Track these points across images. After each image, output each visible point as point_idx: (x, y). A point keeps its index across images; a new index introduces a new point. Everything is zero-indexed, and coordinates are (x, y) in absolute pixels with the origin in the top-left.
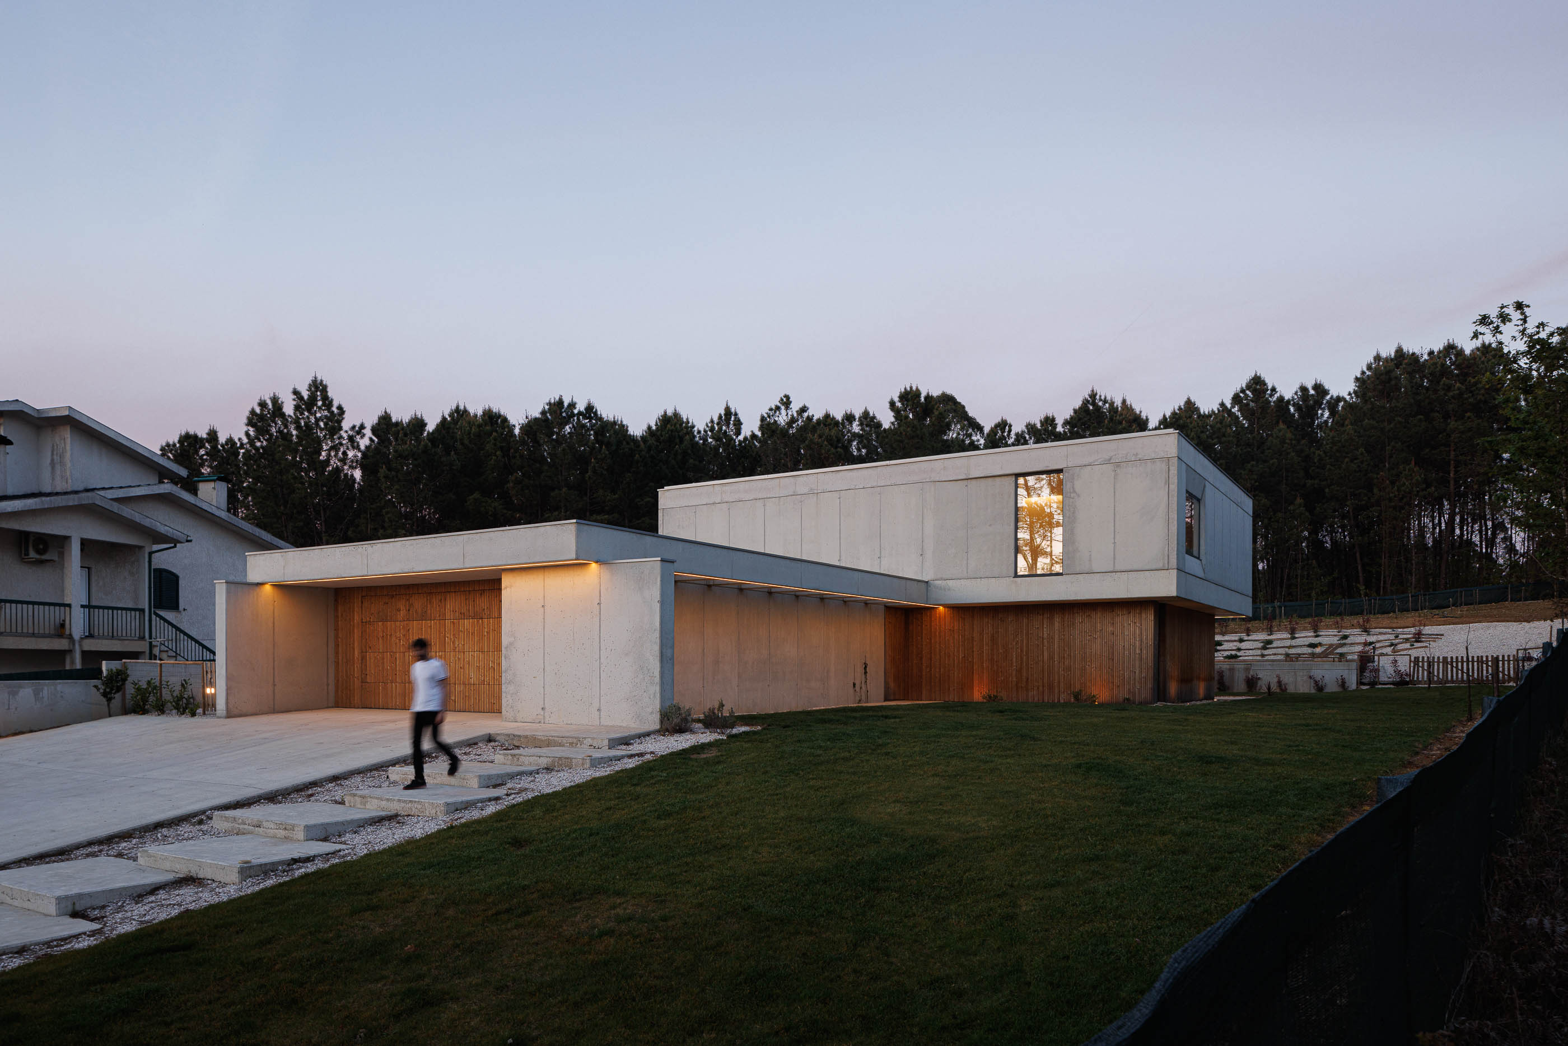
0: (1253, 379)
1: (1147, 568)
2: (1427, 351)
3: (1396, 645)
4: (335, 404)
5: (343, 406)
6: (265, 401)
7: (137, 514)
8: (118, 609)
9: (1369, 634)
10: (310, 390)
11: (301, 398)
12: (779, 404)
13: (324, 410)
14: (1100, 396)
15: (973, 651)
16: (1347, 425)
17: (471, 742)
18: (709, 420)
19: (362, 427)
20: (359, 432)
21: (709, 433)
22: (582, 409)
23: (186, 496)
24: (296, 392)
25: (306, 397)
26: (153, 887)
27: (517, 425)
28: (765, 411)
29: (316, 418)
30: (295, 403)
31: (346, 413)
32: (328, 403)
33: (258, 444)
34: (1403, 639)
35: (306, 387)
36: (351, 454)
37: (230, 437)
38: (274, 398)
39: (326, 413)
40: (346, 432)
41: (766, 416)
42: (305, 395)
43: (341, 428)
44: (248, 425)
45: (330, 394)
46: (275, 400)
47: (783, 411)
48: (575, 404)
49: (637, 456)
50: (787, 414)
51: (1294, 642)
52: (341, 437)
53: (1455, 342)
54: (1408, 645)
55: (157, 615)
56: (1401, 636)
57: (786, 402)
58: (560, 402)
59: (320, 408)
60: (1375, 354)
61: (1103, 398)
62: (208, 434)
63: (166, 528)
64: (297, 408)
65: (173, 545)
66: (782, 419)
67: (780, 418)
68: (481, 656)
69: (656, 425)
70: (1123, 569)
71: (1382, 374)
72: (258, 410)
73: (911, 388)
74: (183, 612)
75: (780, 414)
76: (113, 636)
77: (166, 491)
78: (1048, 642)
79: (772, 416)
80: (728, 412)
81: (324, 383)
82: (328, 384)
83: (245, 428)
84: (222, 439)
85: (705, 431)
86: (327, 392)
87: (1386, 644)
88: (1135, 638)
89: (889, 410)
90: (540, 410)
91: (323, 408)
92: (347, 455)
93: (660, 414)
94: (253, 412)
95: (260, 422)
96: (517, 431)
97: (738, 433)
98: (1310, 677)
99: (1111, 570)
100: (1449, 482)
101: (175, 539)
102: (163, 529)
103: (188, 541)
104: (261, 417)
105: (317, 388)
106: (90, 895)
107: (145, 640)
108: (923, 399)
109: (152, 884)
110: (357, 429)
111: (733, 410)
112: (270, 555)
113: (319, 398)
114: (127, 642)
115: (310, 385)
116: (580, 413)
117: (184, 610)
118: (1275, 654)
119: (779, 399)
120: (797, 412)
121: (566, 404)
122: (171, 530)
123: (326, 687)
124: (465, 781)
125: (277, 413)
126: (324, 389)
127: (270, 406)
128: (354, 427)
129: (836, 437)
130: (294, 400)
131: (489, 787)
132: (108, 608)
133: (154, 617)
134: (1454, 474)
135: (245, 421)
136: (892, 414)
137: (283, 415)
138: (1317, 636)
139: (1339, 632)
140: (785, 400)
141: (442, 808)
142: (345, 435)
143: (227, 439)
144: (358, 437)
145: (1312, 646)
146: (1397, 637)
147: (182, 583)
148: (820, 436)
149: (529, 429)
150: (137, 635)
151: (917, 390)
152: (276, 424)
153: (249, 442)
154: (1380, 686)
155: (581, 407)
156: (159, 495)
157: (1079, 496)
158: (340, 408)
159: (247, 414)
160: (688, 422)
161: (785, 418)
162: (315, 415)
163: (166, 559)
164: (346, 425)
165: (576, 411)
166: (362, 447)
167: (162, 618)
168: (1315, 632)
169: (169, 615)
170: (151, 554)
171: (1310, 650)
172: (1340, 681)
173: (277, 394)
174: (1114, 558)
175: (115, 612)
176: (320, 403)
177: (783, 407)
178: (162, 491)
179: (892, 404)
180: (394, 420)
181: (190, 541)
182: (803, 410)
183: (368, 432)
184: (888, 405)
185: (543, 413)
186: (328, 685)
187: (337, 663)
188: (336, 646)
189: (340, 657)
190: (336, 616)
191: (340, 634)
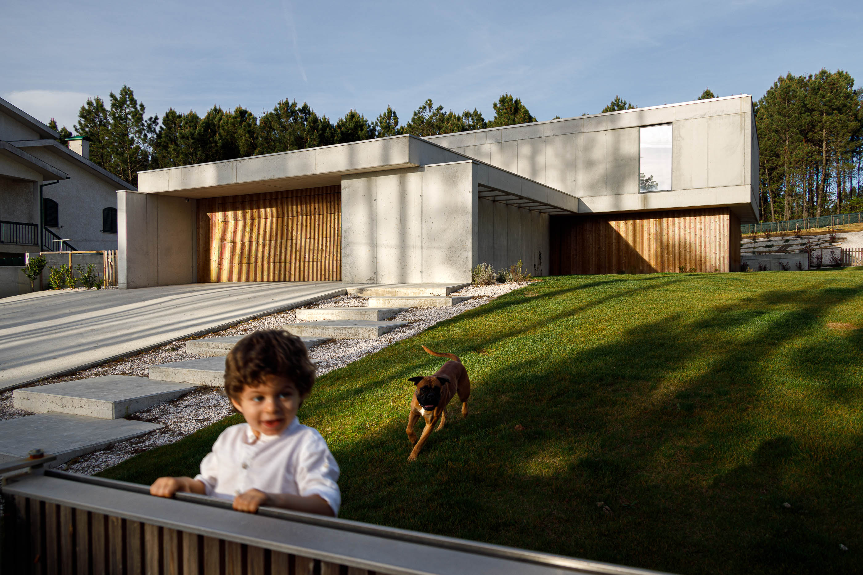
0: (706, 92)
1: (729, 185)
2: (808, 75)
3: (820, 244)
4: (139, 103)
5: (144, 104)
6: (91, 101)
7: (33, 158)
8: (20, 224)
9: (801, 239)
10: (121, 94)
11: (116, 99)
12: (425, 105)
13: (131, 107)
14: (622, 101)
15: (606, 244)
16: (765, 119)
17: (335, 295)
18: (379, 116)
19: (156, 118)
20: (154, 122)
21: (379, 124)
22: (301, 107)
23: (62, 148)
24: (112, 96)
25: (119, 99)
26: (180, 394)
27: (258, 118)
28: (416, 109)
29: (125, 112)
30: (112, 102)
31: (146, 109)
32: (134, 102)
33: (87, 130)
34: (824, 241)
35: (119, 92)
36: (149, 135)
37: (64, 127)
38: (98, 99)
39: (133, 109)
40: (146, 121)
41: (417, 112)
42: (118, 97)
43: (142, 119)
44: (80, 117)
45: (135, 97)
46: (98, 100)
47: (428, 109)
48: (296, 104)
49: (336, 137)
50: (430, 111)
51: (756, 245)
52: (143, 125)
53: (826, 69)
54: (827, 245)
55: (46, 229)
56: (821, 240)
57: (429, 104)
58: (287, 103)
59: (128, 106)
60: (779, 77)
61: (623, 101)
62: (50, 124)
63: (53, 168)
64: (113, 105)
65: (56, 181)
66: (426, 115)
67: (426, 114)
68: (313, 241)
69: (346, 119)
70: (713, 186)
71: (784, 88)
72: (87, 107)
73: (507, 95)
74: (61, 228)
75: (426, 111)
76: (17, 243)
77: (51, 145)
79: (421, 112)
80: (390, 112)
81: (131, 89)
82: (133, 90)
83: (79, 119)
84: (60, 128)
85: (377, 123)
86: (133, 95)
87: (814, 244)
88: (716, 231)
89: (493, 109)
90: (274, 108)
91: (131, 106)
92: (147, 136)
93: (348, 112)
94: (83, 108)
95: (88, 115)
96: (258, 122)
97: (396, 124)
98: (780, 263)
99: (706, 186)
100: (822, 152)
101: (57, 176)
102: (51, 169)
103: (67, 178)
104: (89, 112)
105: (126, 93)
106: (136, 401)
107: (39, 246)
108: (513, 102)
109: (179, 392)
110: (153, 119)
111: (393, 110)
112: (157, 172)
113: (128, 99)
114: (26, 247)
115: (122, 91)
116: (299, 110)
117: (62, 227)
118: (746, 252)
119: (425, 102)
120: (436, 110)
121: (290, 104)
122: (56, 170)
123: (191, 269)
124: (366, 316)
125: (100, 109)
126: (132, 93)
127: (95, 105)
128: (151, 118)
129: (462, 125)
130: (111, 100)
131: (384, 320)
132: (13, 223)
133: (44, 230)
134: (826, 148)
135: (79, 114)
136: (495, 111)
137: (104, 110)
138: (770, 241)
139: (782, 238)
140: (428, 102)
141: (374, 332)
142: (145, 124)
143: (62, 129)
144: (154, 125)
145: (768, 246)
146: (819, 240)
147: (60, 208)
148: (452, 125)
149: (267, 120)
150: (33, 242)
151: (511, 96)
152: (99, 116)
153: (81, 128)
154: (823, 267)
155: (300, 106)
156: (45, 147)
157: (683, 139)
158: (142, 106)
159: (80, 109)
160: (363, 118)
161: (429, 114)
162: (125, 111)
163: (50, 192)
164: (146, 117)
165: (297, 109)
166: (158, 132)
167: (49, 231)
168: (768, 239)
169: (53, 230)
170: (42, 186)
171: (767, 249)
172: (798, 265)
173: (99, 97)
174: (708, 179)
175: (18, 226)
176: (128, 103)
177: (427, 107)
178: (47, 144)
179: (495, 105)
180: (178, 114)
181: (69, 178)
182: (441, 108)
183: (160, 121)
184: (492, 106)
185: (276, 110)
186: (193, 267)
187: (198, 251)
188: (198, 239)
189: (201, 247)
190: (198, 218)
191: (201, 231)
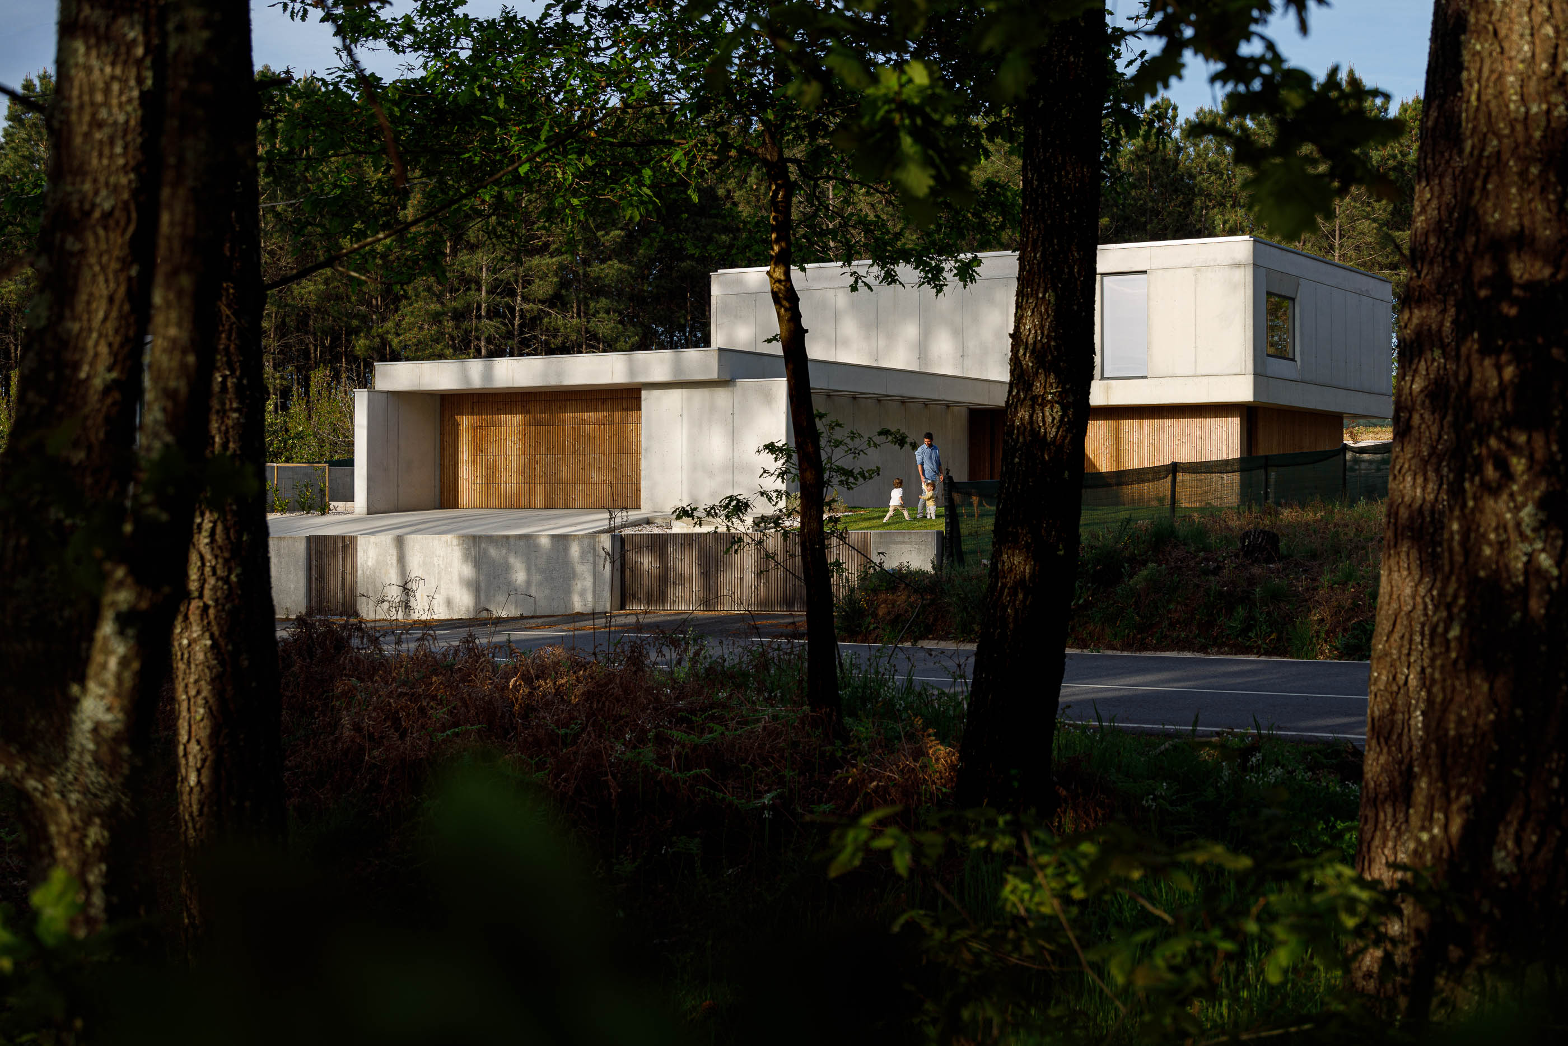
1: (1226, 373)
68: (603, 458)
70: (1203, 373)
78: (1138, 447)
88: (1222, 442)
99: (1193, 374)
157: (1162, 299)
174: (1196, 364)
186: (435, 487)
187: (442, 466)
188: (443, 449)
189: (447, 461)
190: (442, 421)
191: (447, 438)
